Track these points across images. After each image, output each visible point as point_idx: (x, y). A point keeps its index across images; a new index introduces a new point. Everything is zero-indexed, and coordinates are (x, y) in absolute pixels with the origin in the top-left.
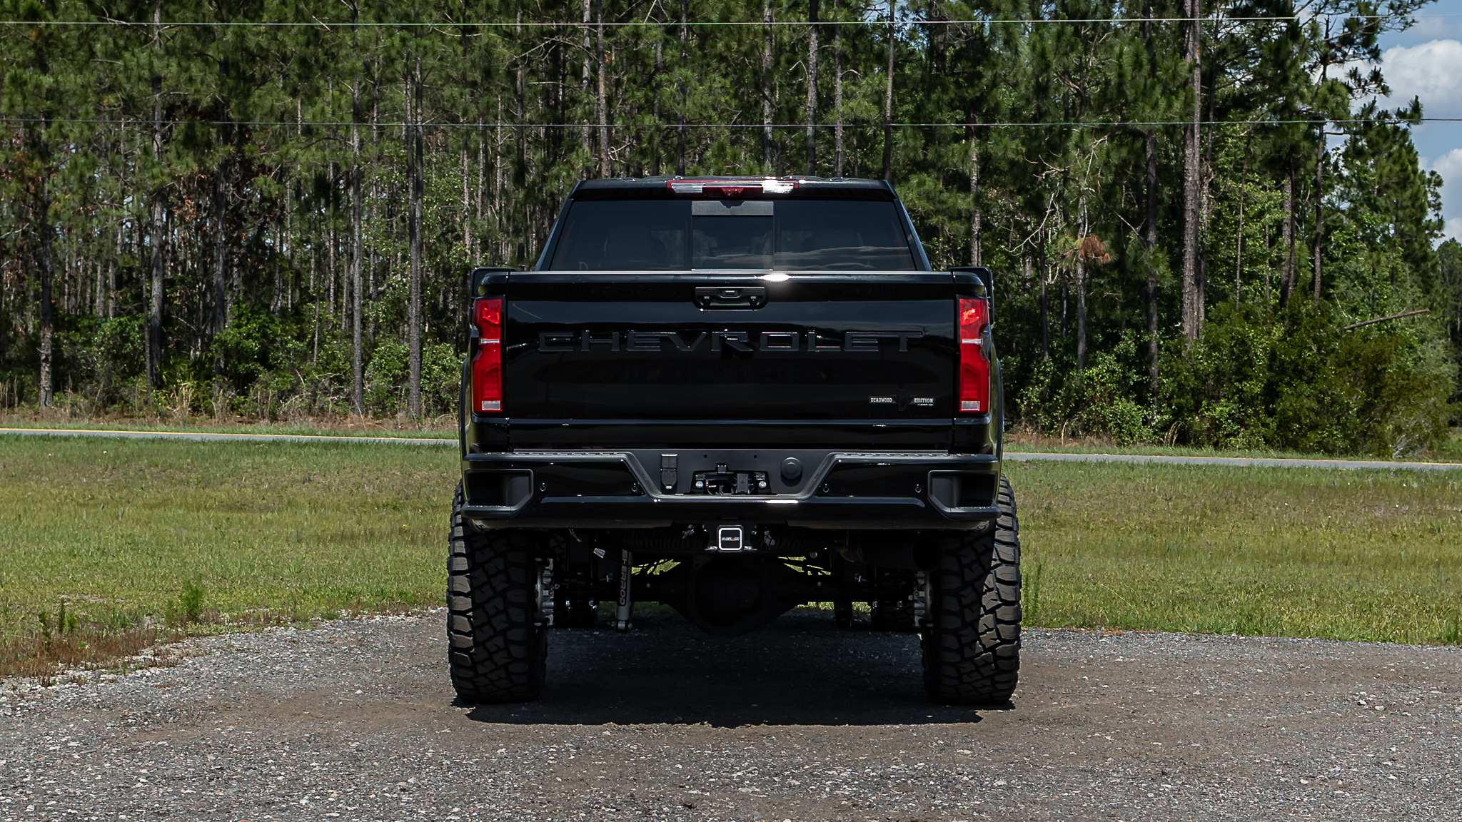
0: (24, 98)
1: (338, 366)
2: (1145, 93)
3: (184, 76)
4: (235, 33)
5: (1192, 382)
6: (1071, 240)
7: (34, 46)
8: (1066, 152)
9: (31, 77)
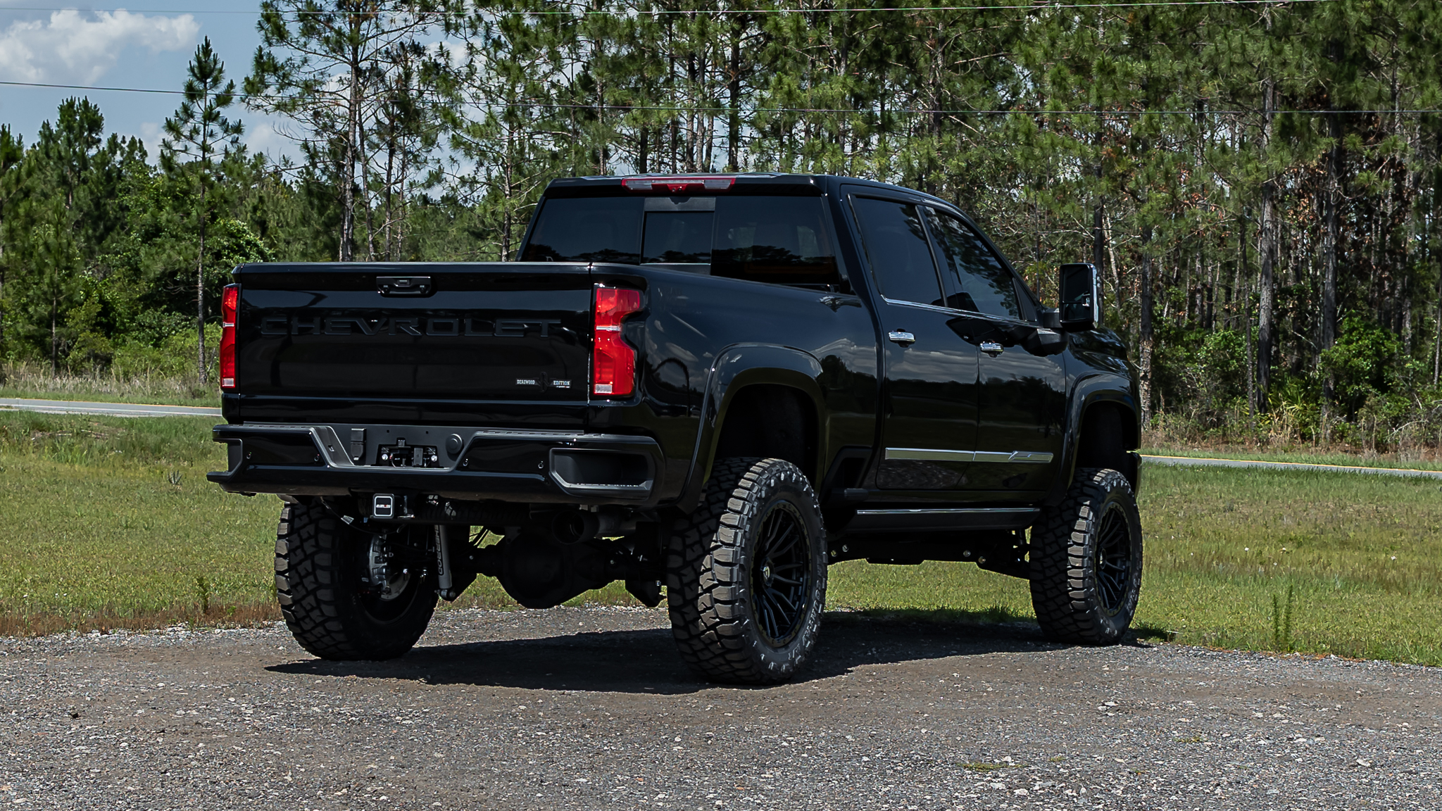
0: (1115, 88)
3: (1277, 60)
4: (1332, 10)
9: (1123, 64)
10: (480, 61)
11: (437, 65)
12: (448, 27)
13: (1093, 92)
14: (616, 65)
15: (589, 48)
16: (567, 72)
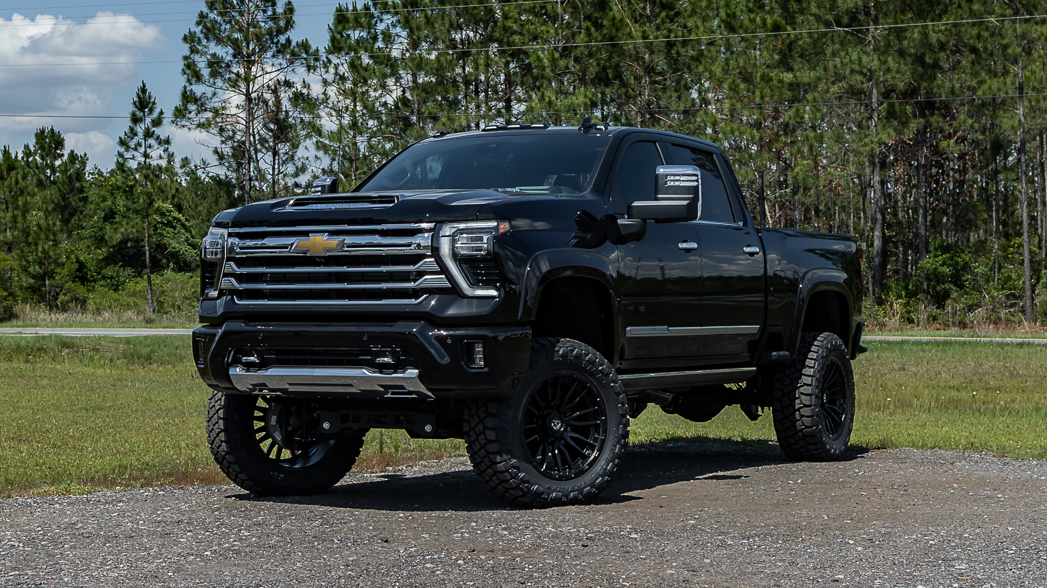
0: (772, 90)
1: (1013, 285)
3: (884, 67)
4: (919, 32)
7: (780, 52)
9: (777, 75)
10: (332, 91)
11: (302, 94)
12: (309, 68)
13: (758, 93)
14: (426, 91)
15: (407, 78)
16: (394, 95)
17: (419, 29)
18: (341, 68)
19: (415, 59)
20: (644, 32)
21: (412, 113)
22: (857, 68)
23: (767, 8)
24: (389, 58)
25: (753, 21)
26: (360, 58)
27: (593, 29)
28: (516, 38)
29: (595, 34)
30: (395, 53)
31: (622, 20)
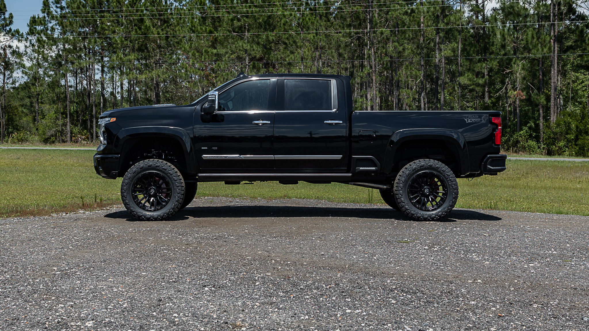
0: (209, 56)
2: (535, 46)
3: (252, 49)
4: (265, 36)
5: (552, 135)
6: (513, 92)
7: (212, 41)
8: (511, 66)
9: (210, 50)
10: (29, 50)
11: (16, 51)
12: (19, 40)
13: (203, 57)
14: (69, 51)
15: (61, 46)
16: (56, 53)
17: (66, 27)
18: (32, 41)
19: (65, 39)
20: (158, 32)
21: (63, 60)
22: (241, 49)
23: (207, 24)
24: (53, 38)
25: (201, 29)
26: (42, 38)
27: (138, 30)
28: (107, 32)
29: (139, 32)
30: (56, 36)
31: (149, 27)
